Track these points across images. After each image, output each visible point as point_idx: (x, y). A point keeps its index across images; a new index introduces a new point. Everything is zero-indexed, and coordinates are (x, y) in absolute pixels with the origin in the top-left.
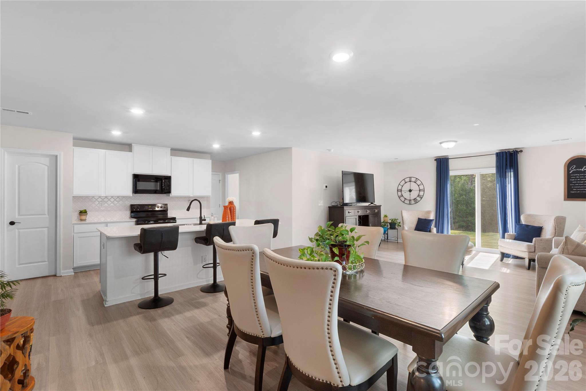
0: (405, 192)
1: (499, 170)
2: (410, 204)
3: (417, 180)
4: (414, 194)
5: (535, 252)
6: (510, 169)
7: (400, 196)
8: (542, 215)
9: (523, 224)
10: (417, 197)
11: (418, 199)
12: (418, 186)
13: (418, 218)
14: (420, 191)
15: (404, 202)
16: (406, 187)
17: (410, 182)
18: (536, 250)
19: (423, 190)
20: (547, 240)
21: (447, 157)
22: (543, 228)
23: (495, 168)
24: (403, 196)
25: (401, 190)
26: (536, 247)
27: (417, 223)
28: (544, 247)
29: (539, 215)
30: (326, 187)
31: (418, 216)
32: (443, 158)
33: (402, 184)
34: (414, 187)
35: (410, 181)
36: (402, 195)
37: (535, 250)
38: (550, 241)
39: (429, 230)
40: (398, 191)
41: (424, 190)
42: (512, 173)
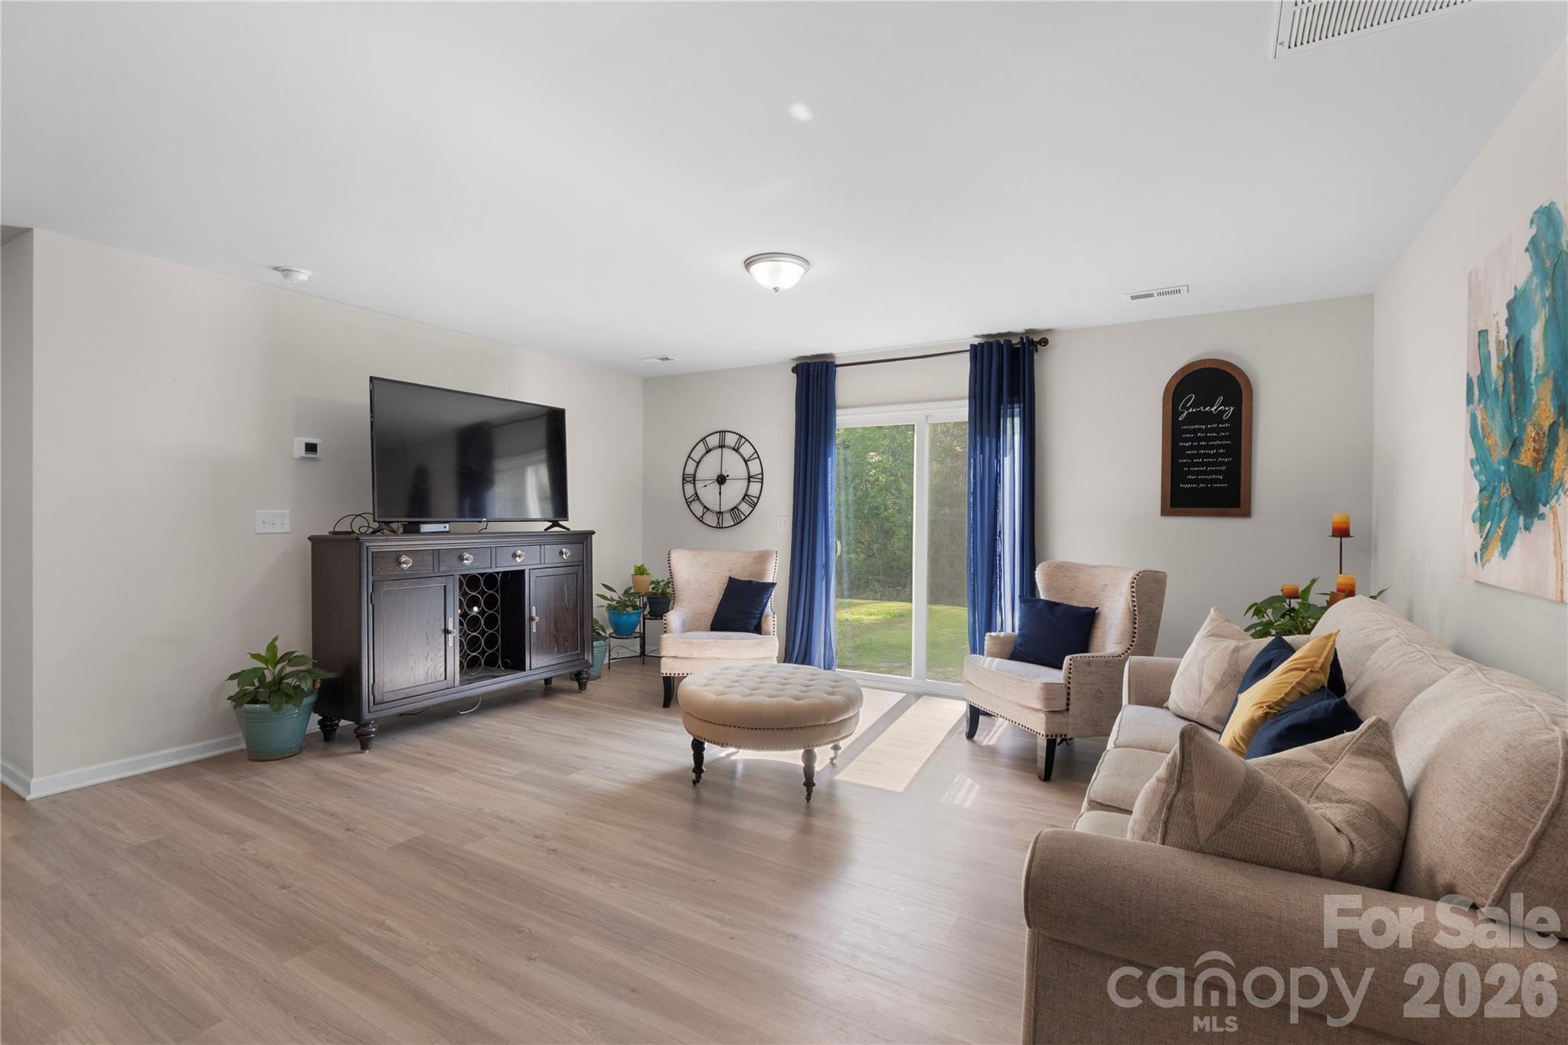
0: (707, 483)
1: (978, 408)
2: (720, 527)
3: (743, 440)
4: (733, 492)
5: (1068, 710)
6: (1012, 403)
7: (691, 499)
8: (1096, 567)
9: (1040, 600)
10: (740, 503)
11: (745, 508)
12: (746, 462)
13: (730, 578)
14: (752, 480)
15: (701, 520)
16: (709, 469)
17: (720, 449)
18: (1071, 702)
19: (760, 476)
20: (1107, 662)
21: (828, 360)
22: (1099, 613)
23: (967, 401)
24: (698, 499)
25: (695, 477)
26: (1071, 691)
27: (725, 595)
28: (1098, 690)
29: (1088, 566)
30: (311, 448)
31: (730, 571)
32: (815, 363)
33: (696, 456)
34: (733, 465)
35: (720, 447)
36: (697, 496)
37: (1068, 704)
38: (1115, 665)
39: (755, 622)
40: (684, 479)
41: (762, 479)
42: (1017, 420)
